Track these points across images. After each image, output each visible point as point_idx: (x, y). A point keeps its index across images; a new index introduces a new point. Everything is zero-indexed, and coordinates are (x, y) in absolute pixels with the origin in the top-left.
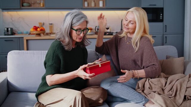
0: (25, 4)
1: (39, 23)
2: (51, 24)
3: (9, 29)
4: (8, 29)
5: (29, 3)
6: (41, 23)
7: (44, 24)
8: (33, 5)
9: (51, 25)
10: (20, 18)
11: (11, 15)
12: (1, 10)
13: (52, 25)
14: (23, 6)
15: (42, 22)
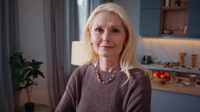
0: (165, 32)
1: (180, 53)
2: (195, 55)
3: (146, 57)
4: (144, 57)
5: (170, 30)
6: (182, 53)
7: (185, 54)
8: (175, 32)
9: (193, 57)
10: (159, 45)
11: (151, 42)
12: (140, 37)
13: (196, 57)
14: (163, 33)
15: (184, 52)
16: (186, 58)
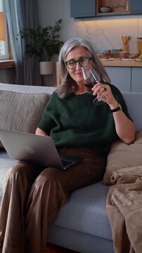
0: (102, 9)
1: (123, 37)
5: (109, 7)
6: (126, 37)
7: (129, 38)
9: (139, 40)
10: (98, 29)
11: (87, 26)
14: (100, 12)
15: (128, 36)
16: (130, 43)
